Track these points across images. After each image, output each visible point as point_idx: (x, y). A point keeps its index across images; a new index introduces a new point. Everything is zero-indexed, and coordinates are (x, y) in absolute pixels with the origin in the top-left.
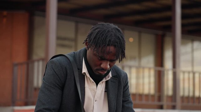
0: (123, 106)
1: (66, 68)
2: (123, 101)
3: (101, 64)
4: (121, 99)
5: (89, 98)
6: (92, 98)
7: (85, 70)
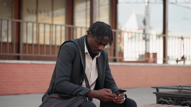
0: (106, 73)
1: (75, 50)
2: (106, 70)
3: (99, 47)
4: (105, 68)
5: (88, 69)
6: (90, 68)
7: (86, 51)
